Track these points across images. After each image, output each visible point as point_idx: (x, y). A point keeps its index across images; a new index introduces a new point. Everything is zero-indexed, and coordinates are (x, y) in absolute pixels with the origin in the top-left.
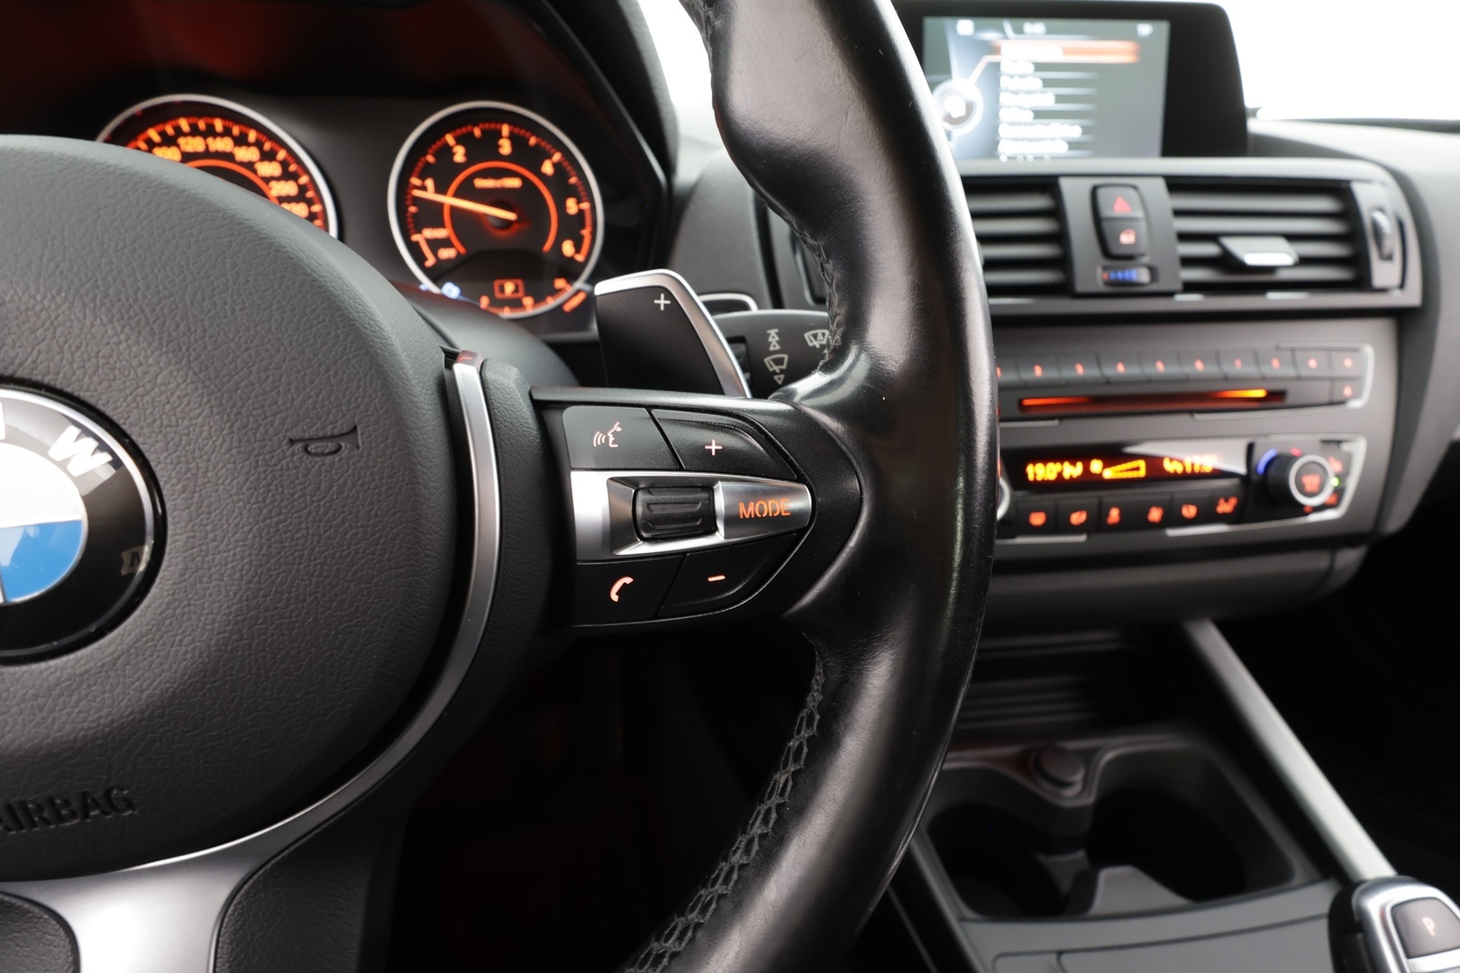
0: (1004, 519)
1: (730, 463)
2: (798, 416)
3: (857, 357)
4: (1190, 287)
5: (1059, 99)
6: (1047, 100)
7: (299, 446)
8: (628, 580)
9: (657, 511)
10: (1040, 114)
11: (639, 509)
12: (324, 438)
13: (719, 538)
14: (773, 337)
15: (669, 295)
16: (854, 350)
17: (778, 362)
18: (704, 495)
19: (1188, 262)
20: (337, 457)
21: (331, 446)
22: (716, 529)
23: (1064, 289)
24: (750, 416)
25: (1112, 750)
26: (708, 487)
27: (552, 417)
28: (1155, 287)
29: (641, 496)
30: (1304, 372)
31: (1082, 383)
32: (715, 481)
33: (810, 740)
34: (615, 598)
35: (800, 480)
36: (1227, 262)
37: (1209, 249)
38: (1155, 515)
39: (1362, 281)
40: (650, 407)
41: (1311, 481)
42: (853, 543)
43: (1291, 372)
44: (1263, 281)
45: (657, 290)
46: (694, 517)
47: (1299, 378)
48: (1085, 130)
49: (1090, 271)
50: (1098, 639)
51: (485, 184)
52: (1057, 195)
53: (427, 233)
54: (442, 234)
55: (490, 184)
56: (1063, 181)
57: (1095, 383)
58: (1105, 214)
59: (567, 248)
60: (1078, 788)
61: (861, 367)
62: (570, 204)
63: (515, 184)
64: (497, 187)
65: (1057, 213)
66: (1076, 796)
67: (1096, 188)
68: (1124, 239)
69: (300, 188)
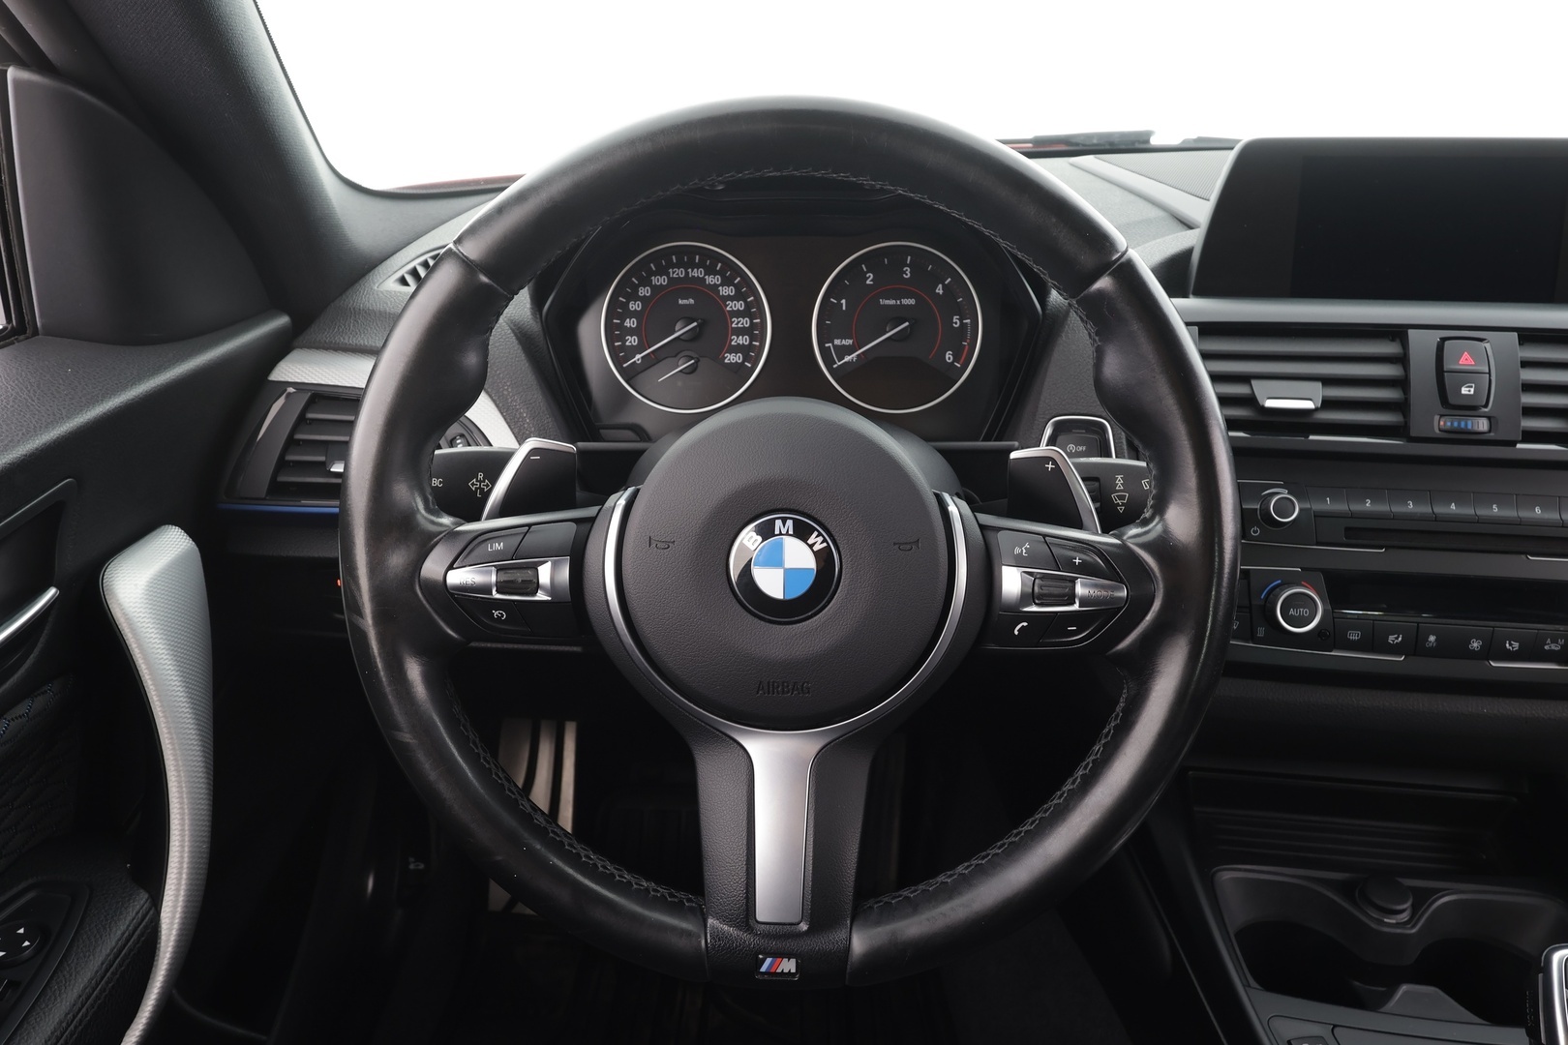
1: (1087, 569)
2: (1124, 547)
3: (1157, 524)
4: (1531, 436)
7: (897, 546)
8: (1025, 624)
9: (1046, 591)
11: (1036, 589)
12: (906, 543)
13: (1076, 607)
14: (1119, 480)
15: (1054, 462)
16: (1157, 520)
17: (1121, 498)
18: (1070, 584)
19: (1531, 411)
20: (910, 552)
21: (909, 547)
22: (1075, 603)
23: (1397, 431)
24: (1097, 546)
25: (1452, 894)
26: (1073, 581)
27: (990, 535)
28: (1492, 437)
29: (1037, 581)
31: (1412, 518)
32: (1077, 578)
33: (1112, 724)
34: (1016, 633)
35: (1122, 582)
38: (1477, 645)
40: (1045, 536)
42: (1149, 617)
45: (1048, 459)
46: (1064, 595)
49: (1429, 420)
51: (887, 302)
52: (1405, 343)
53: (837, 342)
54: (848, 342)
55: (892, 302)
56: (1411, 332)
57: (1423, 518)
58: (1447, 366)
59: (949, 356)
60: (1404, 917)
61: (1159, 528)
62: (956, 319)
63: (912, 302)
64: (896, 305)
65: (1402, 360)
66: (1397, 925)
67: (1444, 340)
68: (1464, 391)
69: (748, 306)
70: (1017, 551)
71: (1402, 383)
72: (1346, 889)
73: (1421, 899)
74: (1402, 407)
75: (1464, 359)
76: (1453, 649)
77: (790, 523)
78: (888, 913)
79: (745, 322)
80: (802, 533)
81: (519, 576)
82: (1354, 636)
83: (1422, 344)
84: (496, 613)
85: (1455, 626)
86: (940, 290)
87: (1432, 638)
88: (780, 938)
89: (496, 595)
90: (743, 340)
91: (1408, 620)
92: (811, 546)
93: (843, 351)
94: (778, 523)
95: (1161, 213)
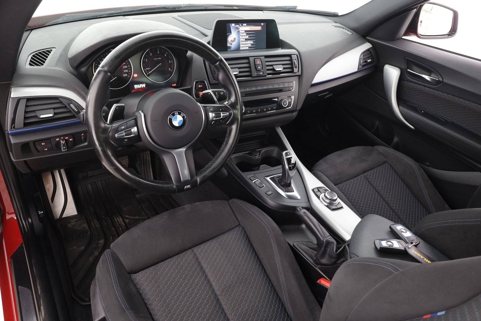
0: (244, 112)
1: (221, 111)
2: (226, 106)
4: (268, 74)
5: (249, 37)
6: (247, 37)
7: (195, 113)
8: (214, 122)
9: (216, 116)
10: (246, 40)
14: (217, 93)
15: (210, 93)
17: (218, 96)
19: (268, 70)
21: (197, 113)
22: (221, 117)
23: (250, 76)
24: (222, 107)
25: (263, 150)
27: (206, 108)
28: (263, 75)
30: (285, 86)
31: (254, 91)
32: (221, 113)
33: (228, 135)
34: (212, 123)
35: (227, 112)
36: (273, 69)
37: (271, 68)
38: (265, 110)
39: (292, 72)
40: (214, 106)
41: (285, 103)
42: (232, 117)
43: (283, 86)
44: (279, 72)
46: (219, 116)
47: (284, 87)
48: (254, 42)
49: (255, 74)
50: (262, 132)
51: (155, 59)
52: (249, 60)
53: (147, 69)
54: (149, 69)
55: (156, 59)
56: (250, 58)
57: (256, 90)
58: (256, 64)
59: (170, 69)
60: (258, 156)
61: (230, 102)
62: (170, 61)
63: (160, 58)
64: (157, 60)
65: (249, 63)
66: (258, 157)
67: (254, 59)
68: (259, 68)
69: (126, 63)
70: (211, 110)
71: (250, 67)
72: (249, 154)
73: (260, 152)
74: (250, 71)
75: (258, 62)
76: (262, 111)
77: (177, 112)
78: (201, 173)
79: (126, 67)
80: (179, 114)
81: (129, 132)
82: (249, 112)
83: (251, 59)
84: (125, 140)
85: (262, 107)
86: (165, 55)
87: (259, 110)
88: (186, 182)
89: (125, 137)
90: (126, 71)
91: (256, 108)
92: (181, 116)
93: (148, 71)
94: (175, 113)
95: (199, 32)
